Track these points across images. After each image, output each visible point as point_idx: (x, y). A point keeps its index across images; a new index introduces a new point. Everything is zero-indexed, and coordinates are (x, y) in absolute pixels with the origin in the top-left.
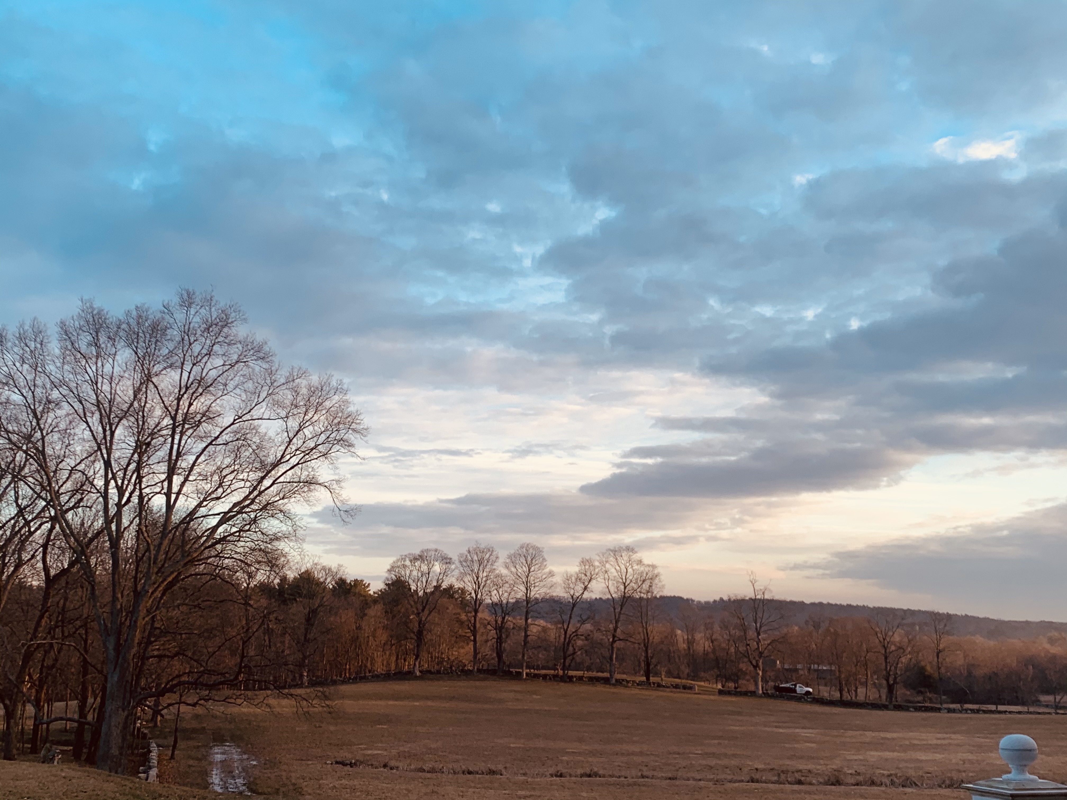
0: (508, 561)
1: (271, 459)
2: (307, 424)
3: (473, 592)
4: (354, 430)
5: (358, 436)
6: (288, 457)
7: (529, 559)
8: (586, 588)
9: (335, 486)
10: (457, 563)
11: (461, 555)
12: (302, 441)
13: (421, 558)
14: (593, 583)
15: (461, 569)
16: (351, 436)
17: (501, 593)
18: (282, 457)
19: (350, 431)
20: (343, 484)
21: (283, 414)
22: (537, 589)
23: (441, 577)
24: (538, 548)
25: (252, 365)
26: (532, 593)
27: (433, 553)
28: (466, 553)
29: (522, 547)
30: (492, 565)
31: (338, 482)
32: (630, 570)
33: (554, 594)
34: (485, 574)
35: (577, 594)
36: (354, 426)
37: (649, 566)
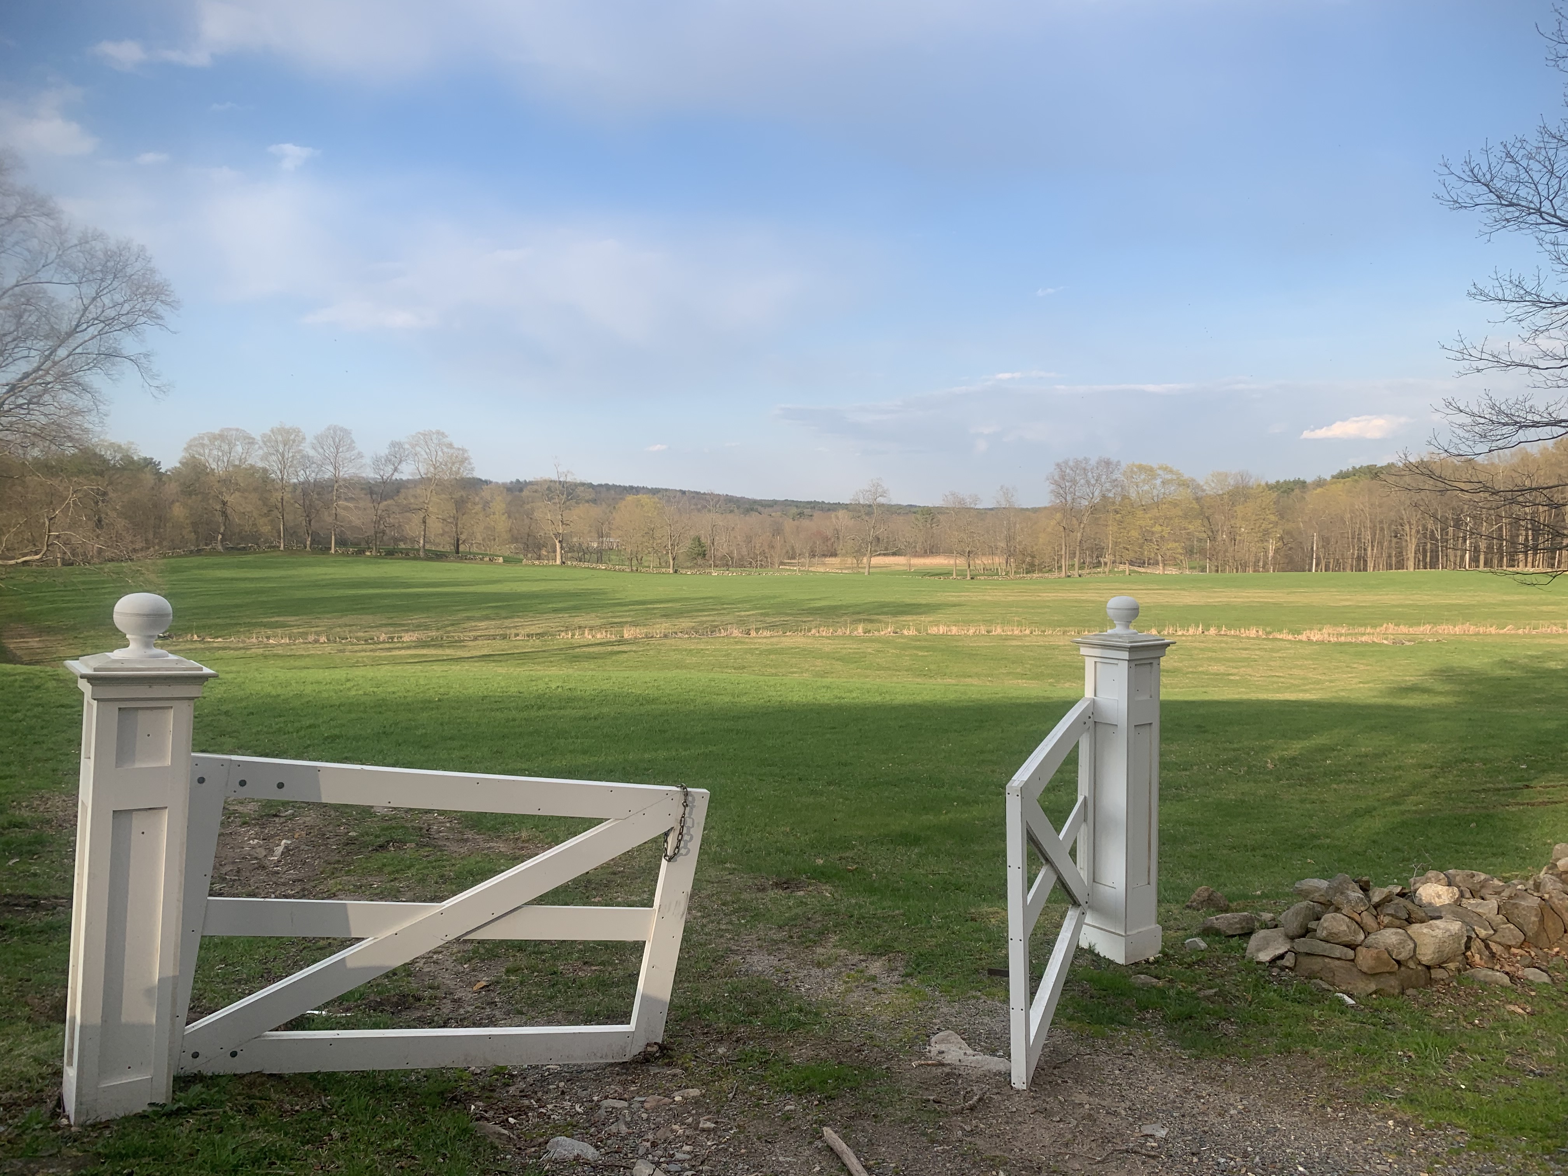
0: (315, 442)
1: (64, 327)
2: (105, 292)
3: (278, 472)
4: (162, 301)
5: (167, 308)
6: (85, 326)
7: (337, 440)
8: (396, 470)
9: (143, 360)
10: (260, 443)
11: (264, 435)
12: (101, 309)
13: (222, 437)
14: (404, 464)
15: (265, 449)
16: (159, 308)
17: (308, 473)
18: (77, 326)
19: (158, 303)
20: (152, 358)
21: (75, 279)
22: (345, 469)
23: (243, 456)
24: (346, 430)
25: (34, 221)
26: (341, 474)
27: (234, 433)
28: (270, 433)
29: (329, 429)
30: (298, 446)
31: (146, 356)
32: (440, 453)
33: (364, 475)
34: (291, 455)
35: (387, 475)
36: (163, 298)
37: (459, 449)
